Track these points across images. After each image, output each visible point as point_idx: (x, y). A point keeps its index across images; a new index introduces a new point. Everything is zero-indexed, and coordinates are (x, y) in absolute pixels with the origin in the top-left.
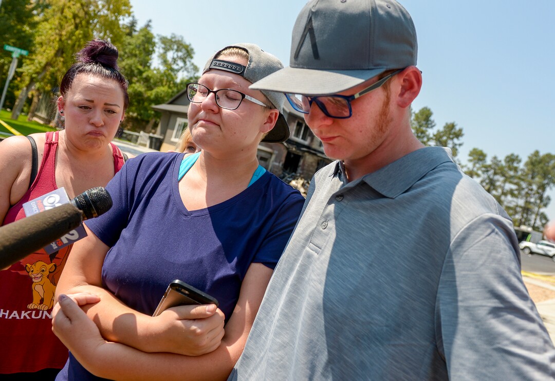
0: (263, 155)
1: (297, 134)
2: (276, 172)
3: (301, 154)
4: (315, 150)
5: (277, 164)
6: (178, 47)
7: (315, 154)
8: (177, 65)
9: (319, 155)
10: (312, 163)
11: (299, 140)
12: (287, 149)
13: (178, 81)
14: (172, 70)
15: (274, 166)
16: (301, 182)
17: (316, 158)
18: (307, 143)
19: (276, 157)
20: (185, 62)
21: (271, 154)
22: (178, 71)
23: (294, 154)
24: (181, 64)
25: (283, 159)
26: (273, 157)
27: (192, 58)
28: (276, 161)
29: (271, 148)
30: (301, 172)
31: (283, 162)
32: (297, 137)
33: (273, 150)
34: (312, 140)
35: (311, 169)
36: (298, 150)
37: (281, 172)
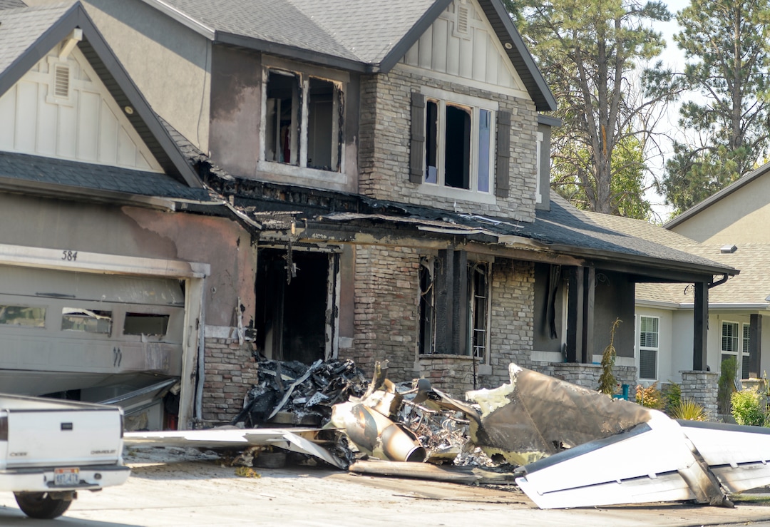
0: (140, 299)
1: (281, 148)
2: (226, 376)
3: (322, 242)
4: (393, 209)
5: (222, 332)
7: (411, 230)
9: (428, 226)
10: (391, 280)
11: (300, 173)
12: (254, 233)
15: (207, 349)
16: (379, 401)
17: (408, 248)
18: (340, 180)
19: (210, 296)
21: (179, 285)
23: (297, 256)
25: (248, 298)
26: (195, 298)
28: (211, 319)
29: (171, 251)
30: (348, 343)
31: (251, 312)
32: (286, 160)
33: (186, 261)
34: (366, 157)
35: (394, 314)
36: (314, 227)
37: (251, 375)
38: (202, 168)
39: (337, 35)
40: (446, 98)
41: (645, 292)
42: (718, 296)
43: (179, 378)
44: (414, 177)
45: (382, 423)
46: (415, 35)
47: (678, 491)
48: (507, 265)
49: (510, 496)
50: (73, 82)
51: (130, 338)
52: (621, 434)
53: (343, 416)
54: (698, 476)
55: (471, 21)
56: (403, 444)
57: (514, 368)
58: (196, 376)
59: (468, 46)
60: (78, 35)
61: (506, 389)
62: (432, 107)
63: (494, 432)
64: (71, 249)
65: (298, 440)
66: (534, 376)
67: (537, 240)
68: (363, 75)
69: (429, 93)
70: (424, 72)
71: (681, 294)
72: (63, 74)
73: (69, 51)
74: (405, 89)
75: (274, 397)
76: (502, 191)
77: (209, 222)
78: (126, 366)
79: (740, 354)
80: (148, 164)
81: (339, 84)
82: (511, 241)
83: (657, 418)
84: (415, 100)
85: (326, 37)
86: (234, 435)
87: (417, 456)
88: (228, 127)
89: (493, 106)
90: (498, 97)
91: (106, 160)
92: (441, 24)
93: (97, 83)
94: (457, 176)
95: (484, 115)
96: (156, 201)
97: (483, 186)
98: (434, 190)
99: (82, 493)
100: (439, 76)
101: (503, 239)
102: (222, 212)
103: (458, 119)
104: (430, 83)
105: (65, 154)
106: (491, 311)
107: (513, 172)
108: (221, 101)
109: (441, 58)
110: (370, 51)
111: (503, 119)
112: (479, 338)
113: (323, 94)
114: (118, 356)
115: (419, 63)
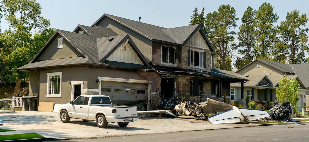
0: (139, 87)
1: (165, 60)
2: (156, 101)
3: (172, 76)
4: (185, 70)
5: (155, 93)
6: (23, 5)
7: (188, 74)
8: (28, 23)
9: (191, 73)
10: (185, 83)
11: (168, 64)
12: (160, 75)
13: (33, 38)
14: (25, 28)
15: (152, 96)
16: (183, 105)
17: (188, 77)
18: (175, 65)
19: (152, 87)
20: (34, 19)
21: (147, 85)
22: (30, 28)
23: (168, 79)
24: (31, 21)
25: (159, 87)
26: (150, 87)
27: (40, 13)
28: (153, 91)
29: (145, 78)
30: (177, 95)
31: (160, 89)
32: (166, 62)
33: (148, 80)
34: (180, 61)
35: (186, 89)
36: (171, 74)
37: (160, 100)
38: (150, 64)
39: (174, 39)
40: (194, 50)
41: (232, 84)
42: (245, 85)
43: (147, 101)
44: (189, 64)
45: (184, 109)
46: (188, 39)
47: (238, 121)
48: (207, 80)
49: (207, 122)
50: (127, 49)
51: (138, 94)
52: (227, 110)
53: (177, 107)
54: (242, 118)
55: (199, 36)
56: (188, 113)
57: (208, 99)
58: (150, 101)
59: (198, 40)
60: (128, 40)
61: (206, 102)
62: (192, 52)
63: (204, 110)
64: (127, 78)
65: (168, 112)
66: (211, 100)
67: (211, 75)
68: (179, 46)
69: (191, 49)
70: (190, 45)
71: (238, 85)
72: (125, 47)
73: (126, 44)
74: (187, 48)
75: (164, 104)
76: (205, 67)
77: (152, 73)
78: (137, 99)
79: (250, 95)
80: (141, 63)
81: (175, 48)
82: (207, 75)
83: (234, 107)
84: (189, 50)
85: (172, 40)
86: (157, 111)
87: (190, 115)
88: (155, 56)
89: (203, 51)
90: (204, 50)
91: (134, 63)
92: (193, 37)
93: (131, 49)
94: (197, 64)
95: (201, 53)
96: (142, 70)
97: (201, 66)
98: (193, 67)
99: (130, 122)
100: (193, 46)
101: (205, 75)
102: (155, 71)
103: (197, 54)
104: (191, 47)
105: (126, 62)
106: (203, 88)
107: (207, 63)
108: (154, 52)
109: (193, 43)
110: (180, 42)
111: (205, 53)
112: (201, 93)
113: (172, 50)
114: (136, 97)
115: (189, 44)
